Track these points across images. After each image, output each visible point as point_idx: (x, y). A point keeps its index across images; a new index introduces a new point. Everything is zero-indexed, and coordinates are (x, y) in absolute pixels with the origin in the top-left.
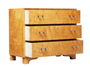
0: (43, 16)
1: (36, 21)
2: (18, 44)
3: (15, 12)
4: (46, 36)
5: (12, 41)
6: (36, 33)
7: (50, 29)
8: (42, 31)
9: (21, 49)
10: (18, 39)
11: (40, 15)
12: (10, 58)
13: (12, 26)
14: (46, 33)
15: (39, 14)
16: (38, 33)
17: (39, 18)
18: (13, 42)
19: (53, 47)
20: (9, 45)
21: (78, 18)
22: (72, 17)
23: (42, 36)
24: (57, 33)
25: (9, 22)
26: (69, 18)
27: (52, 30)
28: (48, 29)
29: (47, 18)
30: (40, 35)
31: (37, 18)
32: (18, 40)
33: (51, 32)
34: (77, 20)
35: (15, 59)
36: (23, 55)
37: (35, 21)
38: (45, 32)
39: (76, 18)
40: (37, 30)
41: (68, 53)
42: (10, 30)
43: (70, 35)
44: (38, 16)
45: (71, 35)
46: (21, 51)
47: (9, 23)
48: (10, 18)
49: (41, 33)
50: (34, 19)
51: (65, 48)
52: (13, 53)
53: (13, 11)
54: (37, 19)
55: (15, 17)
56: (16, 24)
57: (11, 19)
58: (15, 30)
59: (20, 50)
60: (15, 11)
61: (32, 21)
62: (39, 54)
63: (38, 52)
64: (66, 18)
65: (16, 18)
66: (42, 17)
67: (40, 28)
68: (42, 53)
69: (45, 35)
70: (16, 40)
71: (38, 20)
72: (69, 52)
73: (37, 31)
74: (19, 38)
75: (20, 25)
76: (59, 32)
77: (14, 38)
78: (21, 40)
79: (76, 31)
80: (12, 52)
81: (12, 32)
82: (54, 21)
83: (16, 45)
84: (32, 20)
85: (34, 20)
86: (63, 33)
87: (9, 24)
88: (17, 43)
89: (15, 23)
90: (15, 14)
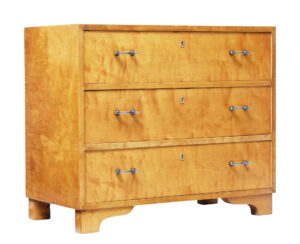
0: (132, 55)
1: (108, 71)
2: (59, 158)
3: (46, 41)
4: (141, 126)
5: (38, 147)
6: (103, 116)
7: (155, 102)
8: (125, 109)
9: (69, 178)
10: (58, 138)
11: (123, 49)
12: (31, 211)
13: (37, 89)
14: (141, 115)
15: (120, 45)
16: (111, 114)
17: (119, 60)
18: (41, 151)
19: (162, 166)
20: (27, 163)
21: (261, 59)
22: (239, 56)
23: (127, 126)
24: (181, 115)
25: (26, 75)
26: (230, 59)
27: (161, 104)
28: (148, 102)
29: (149, 60)
30: (121, 122)
31: (112, 61)
32: (60, 141)
33: (158, 111)
34: (258, 68)
35: (46, 215)
36: (77, 199)
37: (104, 73)
38: (137, 113)
39: (253, 59)
40: (108, 103)
41: (216, 185)
42: (29, 107)
43: (228, 123)
44: (117, 55)
45: (233, 120)
46: (71, 183)
47: (26, 79)
48: (28, 60)
49: (122, 113)
50: (102, 65)
51: (203, 167)
52: (38, 192)
53: (41, 34)
54: (111, 63)
55: (47, 58)
56: (51, 83)
57: (32, 65)
58: (47, 106)
59: (65, 180)
60: (45, 34)
61: (92, 71)
62: (111, 188)
63: (107, 183)
64: (218, 62)
65: (50, 61)
66: (128, 57)
67: (120, 98)
68: (120, 186)
69: (137, 121)
70: (51, 145)
71: (116, 66)
72: (219, 183)
73: (108, 109)
74: (62, 134)
75: (68, 87)
76: (189, 111)
77: (43, 137)
78: (68, 143)
79: (250, 108)
80: (35, 188)
81: (36, 112)
82: (172, 70)
83: (52, 164)
84: (92, 67)
85: (101, 69)
86: (202, 116)
87: (26, 85)
88: (56, 153)
89: (49, 79)
90: (46, 46)
